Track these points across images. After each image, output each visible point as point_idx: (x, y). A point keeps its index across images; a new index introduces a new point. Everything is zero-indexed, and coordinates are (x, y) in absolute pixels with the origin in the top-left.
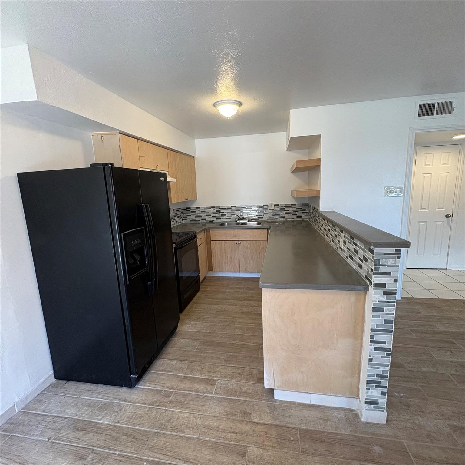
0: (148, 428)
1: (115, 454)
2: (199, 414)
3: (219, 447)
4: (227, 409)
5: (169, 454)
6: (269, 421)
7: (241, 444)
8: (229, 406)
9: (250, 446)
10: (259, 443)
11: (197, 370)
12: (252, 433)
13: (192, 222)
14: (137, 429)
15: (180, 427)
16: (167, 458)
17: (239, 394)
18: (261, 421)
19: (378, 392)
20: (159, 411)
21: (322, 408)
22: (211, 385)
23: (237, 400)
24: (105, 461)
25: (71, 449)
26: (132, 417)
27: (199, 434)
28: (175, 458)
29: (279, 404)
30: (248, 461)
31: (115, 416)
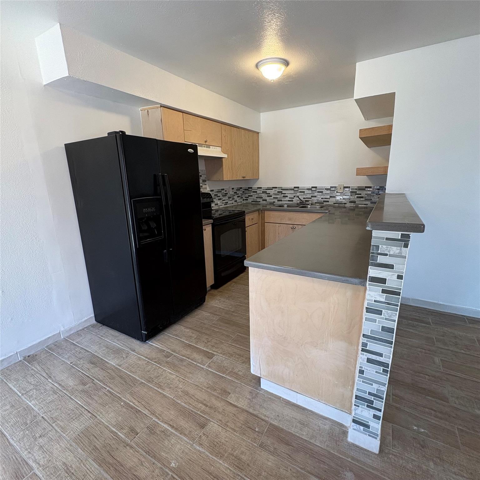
0: (139, 377)
1: (106, 389)
2: (184, 379)
3: (186, 412)
4: (210, 382)
5: (143, 403)
6: (244, 405)
7: (205, 416)
8: (214, 380)
9: (213, 421)
10: (222, 422)
11: (203, 342)
12: (220, 410)
13: (253, 203)
14: (130, 375)
15: (163, 385)
16: (140, 406)
17: (229, 373)
18: (235, 403)
19: (369, 413)
20: (154, 366)
21: (307, 412)
22: (208, 357)
23: (224, 378)
24: (96, 392)
25: (80, 375)
26: (132, 365)
27: (174, 396)
28: (146, 408)
29: (262, 394)
30: (203, 433)
31: (120, 361)
